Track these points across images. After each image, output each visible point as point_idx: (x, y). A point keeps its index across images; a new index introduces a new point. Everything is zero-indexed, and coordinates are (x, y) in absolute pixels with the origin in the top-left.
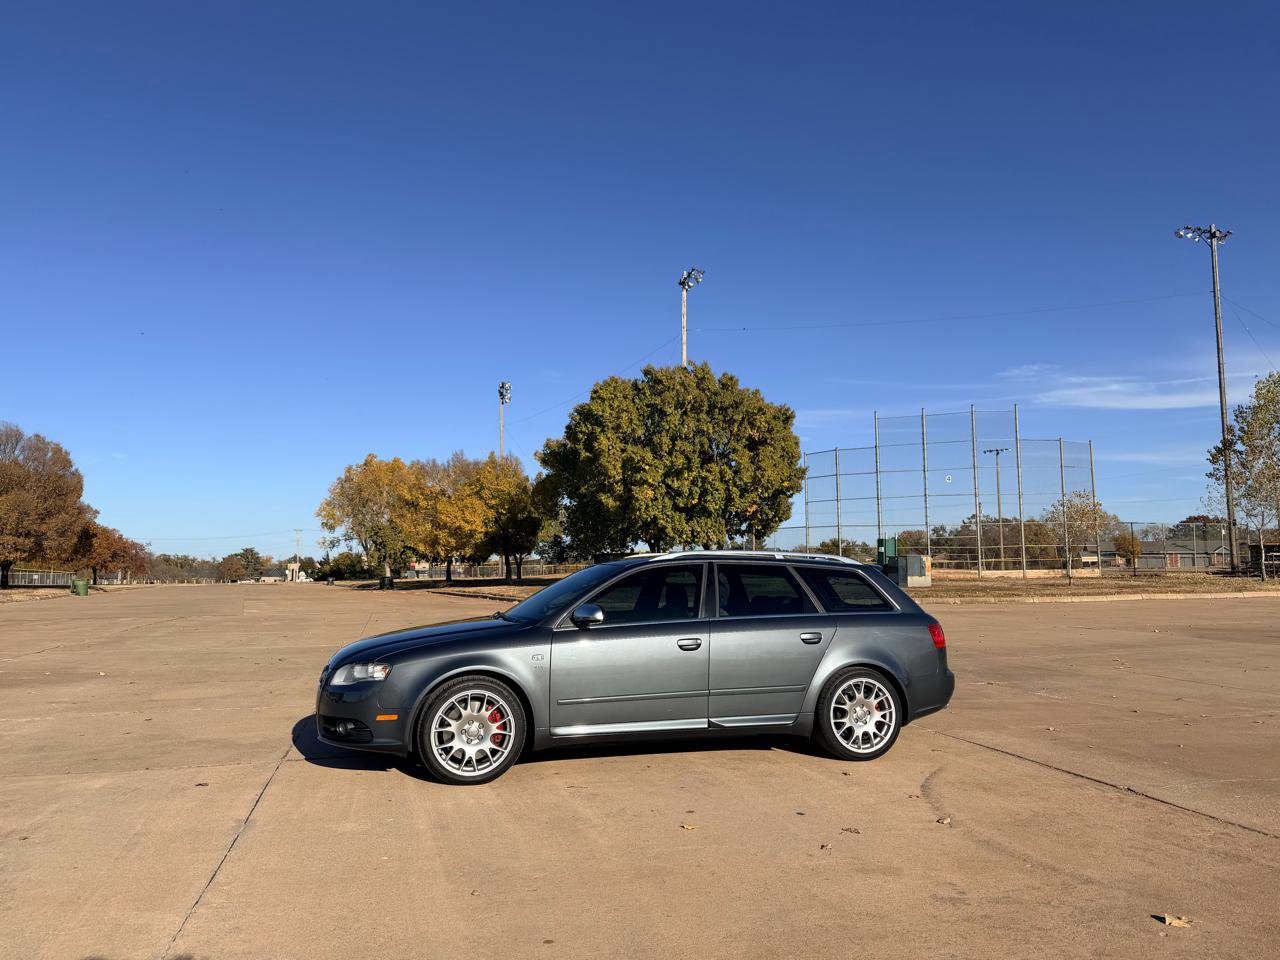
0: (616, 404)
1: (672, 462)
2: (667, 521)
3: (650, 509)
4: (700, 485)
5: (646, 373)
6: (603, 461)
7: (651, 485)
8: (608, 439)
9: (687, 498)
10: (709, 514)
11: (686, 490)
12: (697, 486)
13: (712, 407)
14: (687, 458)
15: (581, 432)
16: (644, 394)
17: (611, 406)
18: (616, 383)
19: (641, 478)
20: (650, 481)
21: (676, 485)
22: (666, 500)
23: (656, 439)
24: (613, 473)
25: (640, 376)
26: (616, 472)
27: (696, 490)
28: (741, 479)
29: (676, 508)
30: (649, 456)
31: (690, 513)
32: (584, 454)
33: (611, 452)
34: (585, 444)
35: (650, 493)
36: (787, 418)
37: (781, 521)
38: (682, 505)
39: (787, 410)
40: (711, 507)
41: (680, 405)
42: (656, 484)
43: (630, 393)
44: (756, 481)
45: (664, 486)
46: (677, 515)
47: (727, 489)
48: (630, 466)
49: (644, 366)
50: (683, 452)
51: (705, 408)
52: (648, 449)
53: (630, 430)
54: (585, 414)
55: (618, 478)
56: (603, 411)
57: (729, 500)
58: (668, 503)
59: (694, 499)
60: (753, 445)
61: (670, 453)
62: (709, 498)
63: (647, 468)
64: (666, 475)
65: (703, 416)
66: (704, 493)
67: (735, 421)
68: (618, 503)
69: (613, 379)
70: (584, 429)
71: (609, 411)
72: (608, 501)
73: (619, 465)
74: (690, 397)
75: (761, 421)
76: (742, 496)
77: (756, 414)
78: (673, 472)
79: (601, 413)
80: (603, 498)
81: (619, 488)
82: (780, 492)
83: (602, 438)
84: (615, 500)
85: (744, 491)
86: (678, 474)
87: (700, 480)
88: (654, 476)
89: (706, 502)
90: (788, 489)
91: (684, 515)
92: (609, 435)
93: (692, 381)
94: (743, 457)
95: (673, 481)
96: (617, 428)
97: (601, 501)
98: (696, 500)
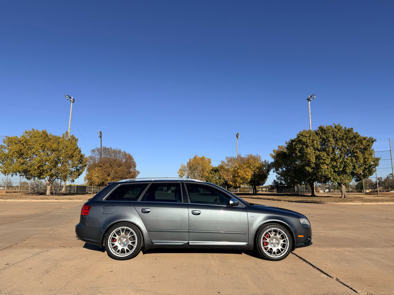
1: (333, 156)
2: (331, 176)
3: (326, 172)
4: (344, 164)
5: (320, 128)
6: (308, 156)
8: (310, 149)
9: (339, 168)
10: (346, 173)
11: (338, 165)
12: (343, 164)
15: (298, 147)
16: (320, 135)
18: (311, 131)
19: (323, 162)
20: (327, 163)
21: (335, 164)
23: (327, 149)
24: (312, 160)
25: (317, 129)
26: (313, 160)
27: (342, 166)
29: (335, 172)
30: (325, 155)
31: (339, 173)
33: (311, 154)
34: (298, 151)
35: (326, 167)
36: (372, 141)
37: (370, 176)
38: (337, 171)
39: (373, 138)
40: (348, 171)
43: (315, 134)
45: (331, 164)
46: (335, 174)
47: (354, 166)
48: (318, 158)
51: (344, 139)
52: (325, 152)
53: (317, 146)
54: (298, 141)
55: (314, 162)
56: (306, 140)
57: (354, 168)
58: (332, 170)
59: (341, 168)
62: (347, 168)
63: (325, 158)
64: (331, 161)
65: (344, 141)
66: (345, 166)
70: (299, 146)
71: (308, 140)
72: (309, 169)
73: (314, 157)
74: (338, 135)
75: (364, 142)
77: (363, 140)
78: (333, 160)
79: (306, 141)
80: (307, 168)
81: (313, 165)
82: (371, 166)
84: (311, 169)
86: (336, 160)
87: (344, 162)
88: (328, 161)
89: (346, 169)
90: (374, 165)
91: (337, 174)
93: (335, 130)
94: (360, 155)
95: (333, 163)
96: (313, 146)
97: (306, 169)
98: (342, 169)
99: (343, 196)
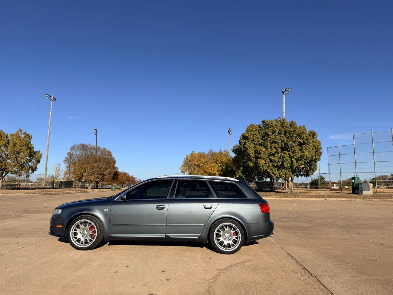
0: (253, 132)
1: (271, 151)
2: (270, 171)
3: (264, 167)
4: (282, 158)
5: (263, 122)
7: (264, 159)
8: (250, 144)
9: (277, 163)
11: (276, 160)
12: (280, 159)
13: (286, 132)
14: (277, 150)
15: (242, 142)
16: (262, 129)
17: (251, 133)
19: (261, 156)
20: (264, 157)
21: (273, 158)
22: (270, 163)
23: (266, 143)
24: (252, 155)
25: (261, 123)
26: (252, 154)
28: (296, 156)
29: (273, 166)
30: (263, 149)
31: (280, 167)
32: (243, 149)
33: (251, 148)
34: (243, 146)
35: (264, 161)
37: (313, 171)
38: (275, 165)
39: (314, 132)
40: (286, 166)
41: (274, 132)
42: (266, 158)
43: (258, 129)
44: (302, 157)
45: (268, 159)
46: (274, 169)
47: (291, 160)
48: (256, 152)
49: (262, 120)
50: (275, 148)
51: (283, 133)
52: (263, 147)
53: (257, 141)
54: (244, 136)
55: (253, 156)
57: (292, 164)
58: (271, 165)
59: (280, 163)
60: (301, 145)
61: (271, 148)
62: (285, 163)
63: (263, 153)
64: (270, 155)
65: (282, 135)
66: (283, 162)
67: (293, 137)
69: (252, 125)
70: (243, 141)
71: (250, 135)
72: (251, 164)
73: (253, 152)
74: (278, 129)
75: (303, 136)
76: (297, 162)
77: (302, 134)
79: (248, 136)
80: (249, 163)
81: (254, 160)
82: (312, 160)
83: (247, 144)
84: (253, 164)
85: (297, 160)
86: (274, 155)
87: (281, 157)
89: (284, 164)
90: (315, 159)
91: (277, 169)
92: (250, 143)
93: (279, 124)
94: (297, 149)
96: (253, 141)
97: (248, 164)
98: (281, 163)
99: (290, 191)
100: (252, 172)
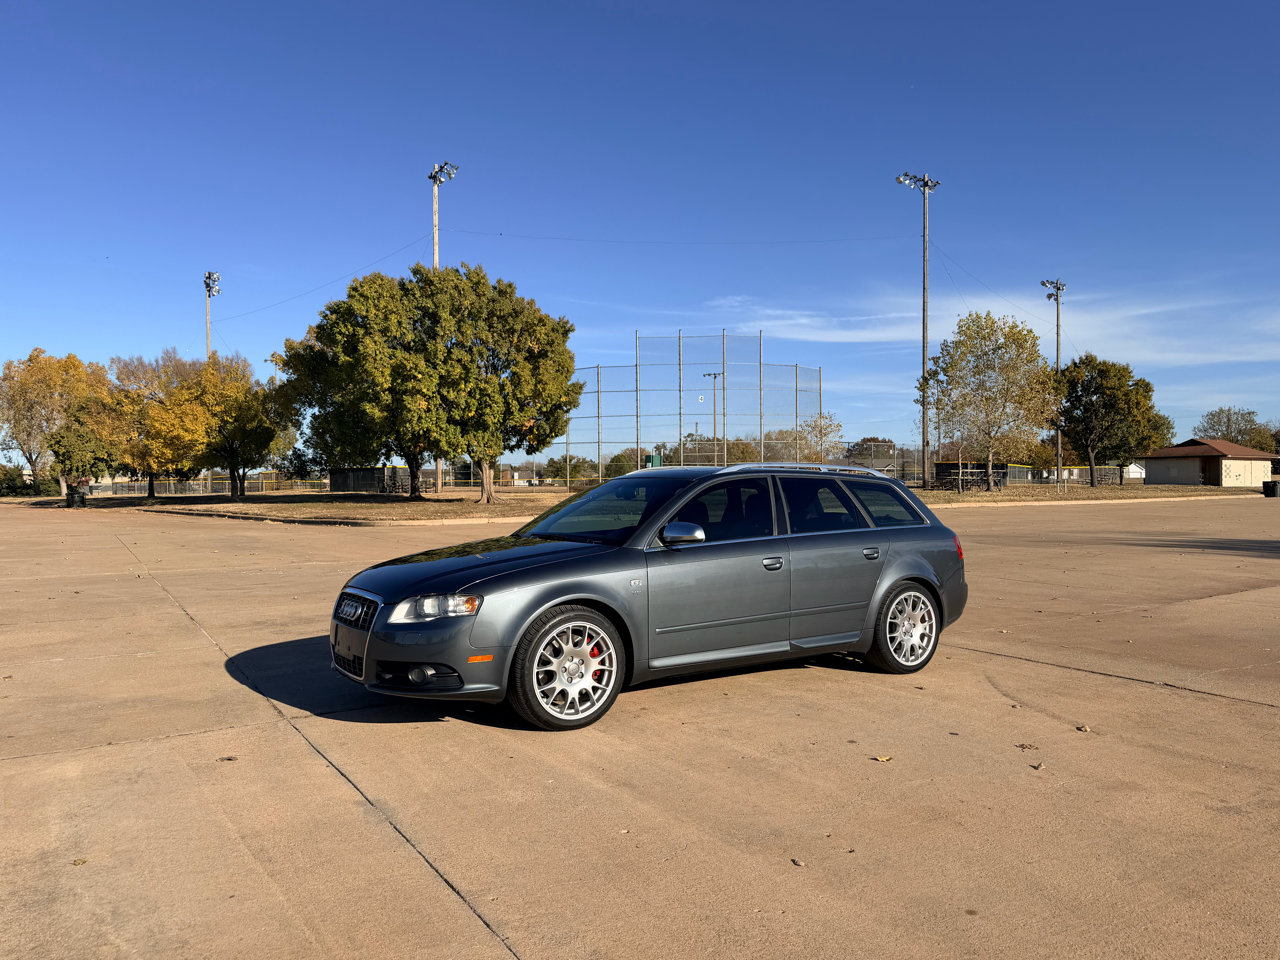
0: (382, 304)
1: (448, 371)
2: (440, 435)
3: (423, 421)
4: (478, 396)
5: (416, 272)
6: (369, 366)
7: (424, 395)
8: (375, 342)
9: (464, 410)
10: (485, 427)
11: (462, 401)
12: (474, 397)
13: (491, 314)
14: (465, 367)
15: (340, 333)
16: (414, 295)
17: (376, 306)
18: (382, 280)
19: (414, 387)
20: (425, 390)
21: (452, 395)
22: (441, 411)
23: (430, 346)
24: (381, 380)
25: (408, 275)
26: (384, 380)
27: (474, 403)
28: (521, 392)
29: (450, 420)
30: (422, 364)
31: (464, 426)
32: (344, 358)
33: (378, 358)
34: (344, 348)
35: (424, 404)
36: (565, 331)
37: (556, 436)
38: (457, 418)
39: (567, 323)
40: (490, 420)
41: (455, 311)
42: (431, 394)
43: (399, 293)
44: (537, 394)
45: (438, 397)
46: (452, 428)
47: (507, 404)
48: (399, 372)
49: (413, 265)
50: (459, 361)
51: (484, 316)
52: (421, 356)
53: (398, 334)
54: (342, 313)
55: (386, 386)
56: (367, 311)
57: (508, 412)
58: (444, 416)
59: (470, 411)
60: (533, 358)
61: (445, 362)
62: (488, 410)
63: (420, 376)
64: (440, 385)
65: (481, 324)
66: (482, 405)
67: (515, 331)
68: (386, 414)
69: (378, 276)
70: (343, 330)
71: (374, 311)
72: (373, 411)
73: (388, 372)
74: (466, 303)
75: (541, 331)
76: (521, 410)
77: (536, 325)
78: (445, 382)
79: (364, 313)
80: (368, 407)
81: (387, 398)
82: (558, 406)
83: (367, 340)
84: (381, 411)
85: (522, 407)
86: (454, 384)
87: (478, 392)
88: (429, 386)
89: (483, 414)
90: (565, 404)
91: (459, 429)
92: (376, 338)
93: (465, 284)
94: (525, 370)
95: (448, 392)
96: (384, 331)
97: (365, 410)
98: (473, 413)
99: (485, 496)
100: (371, 438)
